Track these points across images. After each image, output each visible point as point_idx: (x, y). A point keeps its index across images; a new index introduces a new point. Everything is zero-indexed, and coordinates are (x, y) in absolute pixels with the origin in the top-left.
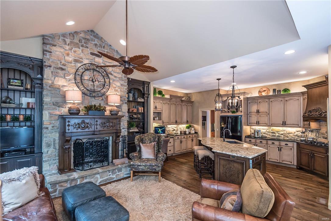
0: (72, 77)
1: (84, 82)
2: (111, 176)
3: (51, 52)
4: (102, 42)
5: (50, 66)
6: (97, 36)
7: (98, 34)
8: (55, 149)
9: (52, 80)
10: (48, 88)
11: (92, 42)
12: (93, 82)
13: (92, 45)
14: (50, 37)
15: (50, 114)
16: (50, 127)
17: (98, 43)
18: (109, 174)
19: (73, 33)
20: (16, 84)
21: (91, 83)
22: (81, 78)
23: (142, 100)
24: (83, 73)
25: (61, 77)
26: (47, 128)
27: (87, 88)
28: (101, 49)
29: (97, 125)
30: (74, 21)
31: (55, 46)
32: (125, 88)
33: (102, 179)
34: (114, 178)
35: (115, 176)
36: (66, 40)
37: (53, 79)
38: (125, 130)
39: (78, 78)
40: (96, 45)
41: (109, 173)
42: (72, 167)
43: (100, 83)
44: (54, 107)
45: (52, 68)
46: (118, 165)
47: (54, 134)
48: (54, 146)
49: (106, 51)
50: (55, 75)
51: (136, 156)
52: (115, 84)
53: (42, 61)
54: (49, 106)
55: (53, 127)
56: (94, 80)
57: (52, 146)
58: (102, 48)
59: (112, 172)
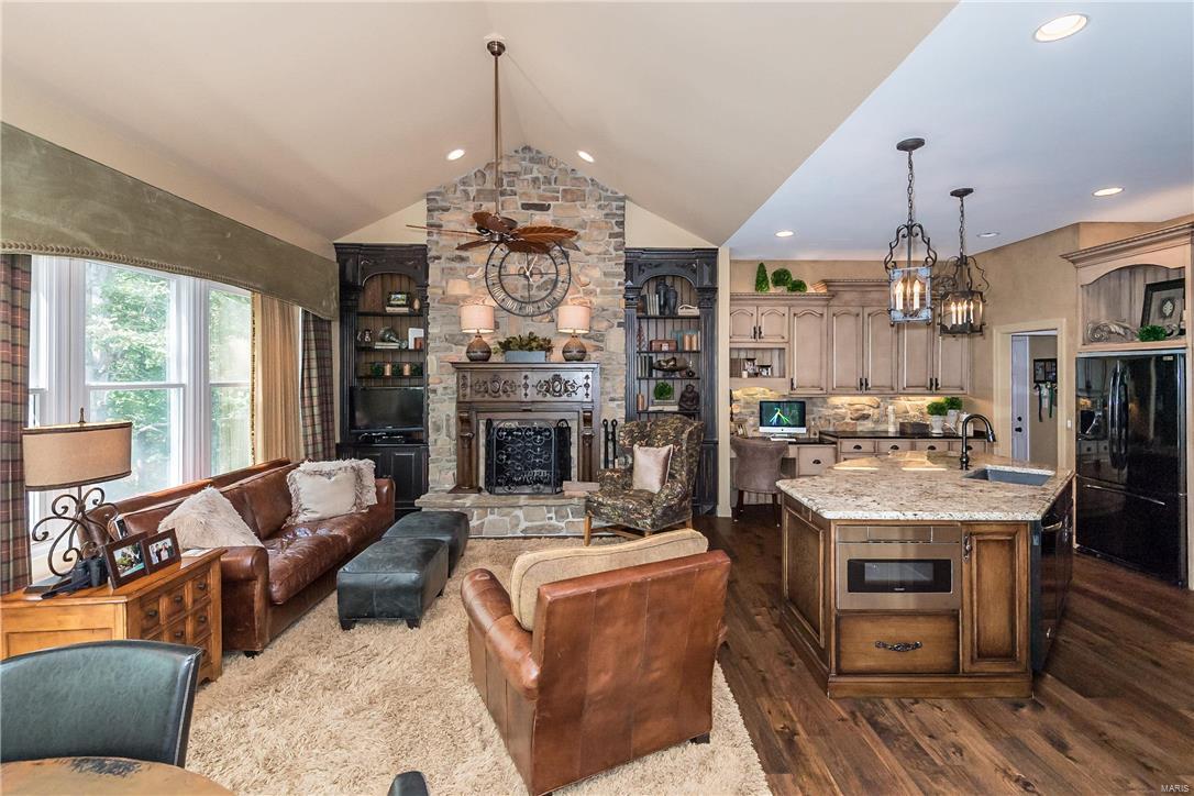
0: (480, 273)
1: (506, 281)
2: (553, 522)
3: (440, 226)
4: (550, 167)
5: (439, 258)
6: (538, 159)
7: (541, 150)
8: (449, 436)
9: (442, 287)
10: (436, 305)
11: (526, 177)
12: (527, 277)
13: (525, 184)
14: (438, 193)
15: (438, 359)
16: (440, 388)
17: (540, 175)
18: (550, 515)
19: (482, 168)
20: (399, 303)
21: (523, 281)
22: (500, 272)
23: (695, 311)
24: (504, 259)
25: (460, 277)
26: (435, 391)
27: (512, 295)
28: (547, 186)
29: (526, 386)
30: (461, 148)
31: (446, 210)
32: (617, 281)
33: (529, 524)
34: (561, 530)
35: (563, 525)
36: (470, 189)
37: (444, 284)
38: (618, 405)
39: (494, 273)
40: (535, 180)
41: (549, 512)
42: (482, 484)
43: (546, 278)
44: (447, 344)
45: (442, 261)
46: (571, 497)
47: (447, 403)
48: (448, 430)
49: (561, 188)
50: (449, 273)
51: (612, 478)
52: (587, 276)
53: (423, 249)
54: (438, 344)
55: (445, 388)
56: (528, 274)
57: (444, 431)
58: (550, 183)
59: (556, 513)
